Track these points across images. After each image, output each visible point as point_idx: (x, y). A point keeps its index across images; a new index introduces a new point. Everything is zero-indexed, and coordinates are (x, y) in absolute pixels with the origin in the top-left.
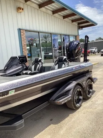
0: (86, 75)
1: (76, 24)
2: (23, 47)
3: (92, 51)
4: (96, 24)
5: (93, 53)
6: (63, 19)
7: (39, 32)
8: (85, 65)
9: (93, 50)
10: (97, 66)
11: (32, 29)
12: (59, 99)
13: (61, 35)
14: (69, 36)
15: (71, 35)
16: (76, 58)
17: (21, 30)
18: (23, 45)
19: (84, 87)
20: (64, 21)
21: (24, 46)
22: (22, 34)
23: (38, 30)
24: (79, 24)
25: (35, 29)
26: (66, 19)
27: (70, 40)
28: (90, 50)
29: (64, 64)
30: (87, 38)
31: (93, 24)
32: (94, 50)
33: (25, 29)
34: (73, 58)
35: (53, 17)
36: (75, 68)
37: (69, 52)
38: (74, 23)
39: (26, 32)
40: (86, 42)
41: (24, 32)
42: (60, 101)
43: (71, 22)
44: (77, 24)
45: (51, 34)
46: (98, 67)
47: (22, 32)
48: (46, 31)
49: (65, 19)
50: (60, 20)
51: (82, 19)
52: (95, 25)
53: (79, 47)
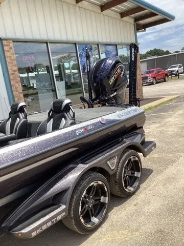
0: (122, 140)
1: (129, 20)
2: (11, 77)
3: (173, 71)
4: (173, 18)
5: (176, 75)
6: (100, 11)
7: (47, 43)
8: (118, 116)
9: (174, 69)
10: (174, 104)
11: (29, 36)
12: (24, 224)
13: (98, 45)
14: (116, 45)
15: (121, 44)
16: (111, 96)
17: (3, 41)
18: (10, 72)
19: (111, 173)
20: (102, 15)
21: (12, 74)
22: (6, 48)
23: (44, 37)
24: (136, 19)
25: (37, 36)
26: (107, 12)
27: (119, 54)
28: (169, 70)
29: (65, 118)
30: (133, 49)
31: (166, 18)
32: (177, 69)
33: (14, 37)
34: (106, 96)
35: (77, 9)
36: (82, 130)
37: (95, 84)
38: (126, 19)
39: (16, 43)
40: (133, 59)
41: (12, 44)
42: (23, 231)
43: (120, 18)
44: (132, 21)
45: (75, 44)
46: (175, 107)
47: (6, 45)
48: (64, 38)
49: (105, 12)
50: (93, 14)
51: (141, 9)
52: (170, 21)
53: (119, 71)
